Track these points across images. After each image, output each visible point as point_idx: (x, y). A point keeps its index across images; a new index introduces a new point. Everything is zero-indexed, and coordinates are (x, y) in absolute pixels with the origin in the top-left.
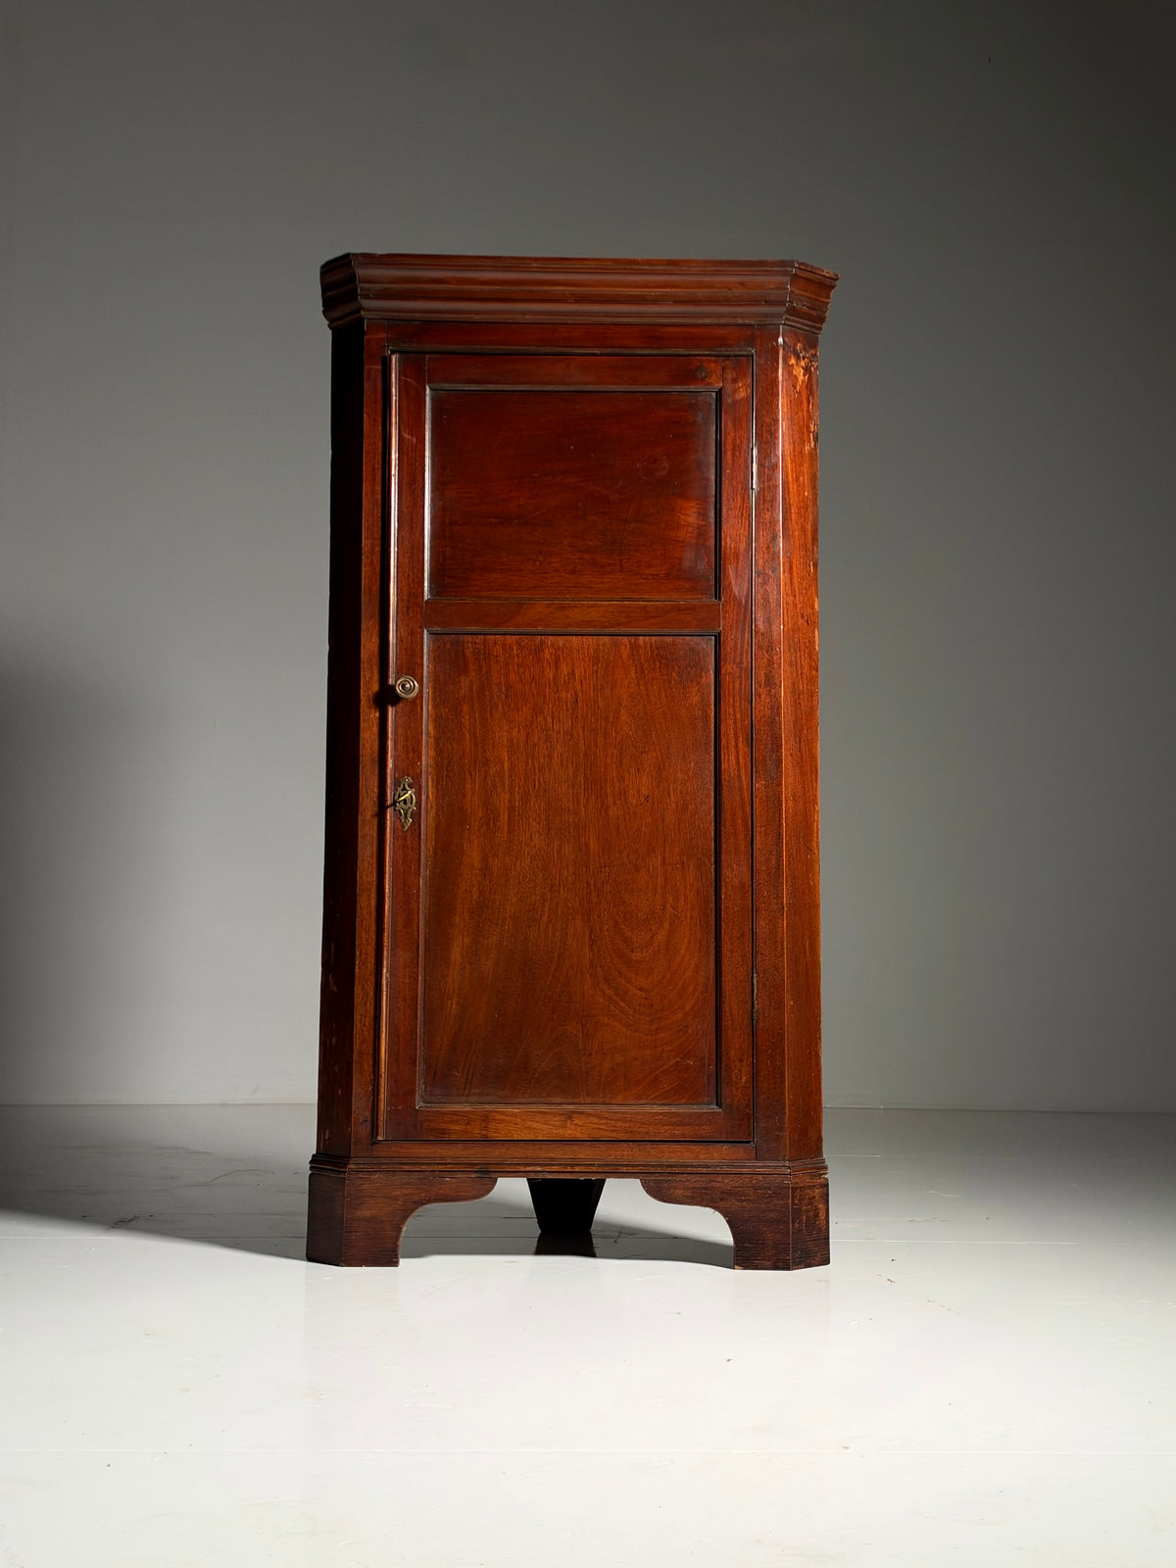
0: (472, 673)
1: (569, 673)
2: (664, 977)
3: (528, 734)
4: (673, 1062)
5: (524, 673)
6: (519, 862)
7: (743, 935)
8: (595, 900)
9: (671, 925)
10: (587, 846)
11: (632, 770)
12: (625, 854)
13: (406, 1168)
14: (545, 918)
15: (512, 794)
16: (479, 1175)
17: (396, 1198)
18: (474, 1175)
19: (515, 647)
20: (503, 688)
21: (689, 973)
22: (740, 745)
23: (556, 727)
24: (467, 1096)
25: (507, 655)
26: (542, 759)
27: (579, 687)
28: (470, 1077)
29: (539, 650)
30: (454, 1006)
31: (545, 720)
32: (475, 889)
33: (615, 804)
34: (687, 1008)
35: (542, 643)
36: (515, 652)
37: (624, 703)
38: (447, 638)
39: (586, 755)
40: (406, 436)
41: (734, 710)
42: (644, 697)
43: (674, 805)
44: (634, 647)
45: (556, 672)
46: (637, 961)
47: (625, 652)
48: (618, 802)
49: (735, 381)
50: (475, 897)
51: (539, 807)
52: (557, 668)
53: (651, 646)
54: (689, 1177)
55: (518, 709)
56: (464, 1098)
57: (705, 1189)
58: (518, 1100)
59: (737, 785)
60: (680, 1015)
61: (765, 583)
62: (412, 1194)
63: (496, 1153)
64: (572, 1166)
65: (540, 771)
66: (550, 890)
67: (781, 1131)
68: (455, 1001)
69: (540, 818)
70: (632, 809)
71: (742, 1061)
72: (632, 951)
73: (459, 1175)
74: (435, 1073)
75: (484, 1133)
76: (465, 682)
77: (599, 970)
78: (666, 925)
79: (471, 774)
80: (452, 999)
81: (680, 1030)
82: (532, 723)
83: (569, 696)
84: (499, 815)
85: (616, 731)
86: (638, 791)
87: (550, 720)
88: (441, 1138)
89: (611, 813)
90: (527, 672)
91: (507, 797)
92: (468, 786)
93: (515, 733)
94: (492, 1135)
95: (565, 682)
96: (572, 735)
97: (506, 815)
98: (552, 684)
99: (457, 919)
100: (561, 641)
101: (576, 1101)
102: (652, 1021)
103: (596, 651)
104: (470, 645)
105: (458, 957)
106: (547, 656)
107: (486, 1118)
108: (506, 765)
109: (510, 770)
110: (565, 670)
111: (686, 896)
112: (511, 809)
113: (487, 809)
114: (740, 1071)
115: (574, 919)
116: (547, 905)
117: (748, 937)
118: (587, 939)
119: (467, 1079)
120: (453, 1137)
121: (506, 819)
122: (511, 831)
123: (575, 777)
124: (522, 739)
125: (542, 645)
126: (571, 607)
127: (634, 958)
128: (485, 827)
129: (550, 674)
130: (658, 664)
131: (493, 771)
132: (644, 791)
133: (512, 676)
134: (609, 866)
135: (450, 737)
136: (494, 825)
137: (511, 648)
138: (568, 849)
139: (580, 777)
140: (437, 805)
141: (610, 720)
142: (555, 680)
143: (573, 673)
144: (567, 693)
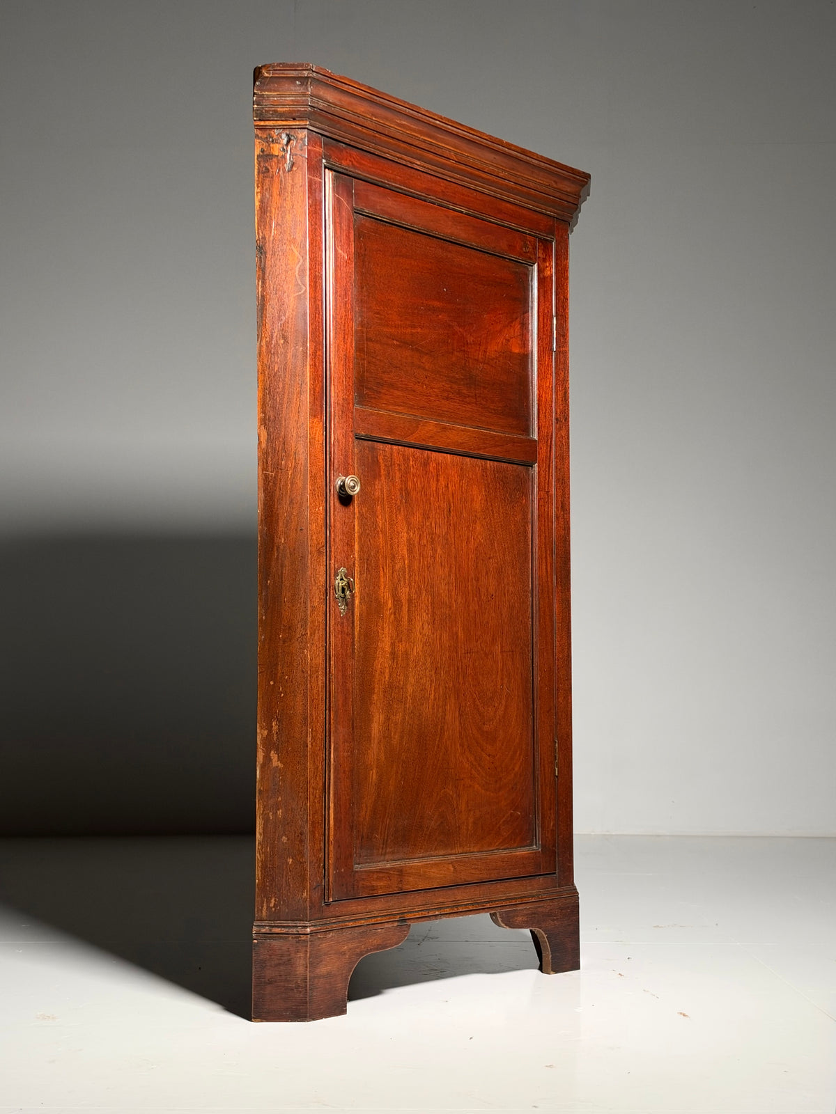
0: (383, 478)
1: (445, 486)
2: (503, 744)
3: (420, 537)
4: (509, 813)
5: (417, 482)
6: (415, 647)
8: (461, 681)
9: (506, 702)
10: (457, 637)
11: (484, 573)
12: (479, 642)
13: (350, 924)
14: (432, 697)
15: (410, 589)
16: (398, 923)
17: (344, 954)
19: (411, 458)
20: (404, 494)
21: (517, 740)
23: (437, 532)
24: (385, 854)
25: (407, 466)
27: (451, 499)
28: (386, 838)
29: (426, 463)
30: (374, 777)
31: (431, 524)
32: (387, 671)
33: (473, 600)
34: (516, 769)
35: (429, 457)
36: (411, 463)
37: (479, 516)
38: (366, 443)
39: (455, 557)
40: (340, 251)
42: (490, 512)
43: (508, 603)
44: (484, 470)
45: (437, 484)
46: (486, 732)
47: (479, 472)
48: (475, 599)
50: (387, 678)
51: (428, 600)
52: (438, 481)
53: (494, 470)
54: (524, 907)
55: (414, 513)
56: (382, 858)
57: (535, 914)
58: (417, 855)
59: (546, 589)
60: (512, 775)
62: (358, 947)
63: (408, 903)
64: (457, 907)
65: (428, 569)
66: (435, 673)
68: (374, 771)
69: (428, 610)
70: (483, 605)
71: (550, 809)
72: (484, 724)
73: (386, 926)
74: (362, 837)
75: (400, 885)
76: (378, 485)
77: (465, 740)
78: (503, 702)
79: (383, 568)
81: (513, 787)
82: (422, 527)
84: (402, 605)
85: (474, 539)
86: (487, 590)
87: (433, 525)
88: (371, 894)
89: (471, 608)
90: (419, 482)
91: (407, 589)
92: (382, 580)
93: (412, 534)
94: (405, 887)
95: (443, 493)
96: (447, 540)
97: (407, 605)
98: (435, 494)
99: (375, 697)
100: (441, 457)
101: (453, 852)
102: (496, 781)
103: (462, 469)
104: (382, 452)
105: (376, 731)
106: (431, 469)
107: (401, 872)
108: (406, 562)
109: (409, 567)
110: (443, 482)
111: (515, 678)
112: (410, 601)
113: (394, 600)
115: (450, 697)
116: (433, 685)
118: (457, 714)
119: (384, 839)
120: (380, 892)
121: (407, 610)
122: (410, 621)
123: (450, 575)
124: (417, 540)
125: (428, 459)
126: (450, 429)
127: (485, 730)
128: (392, 616)
129: (433, 484)
130: (498, 485)
131: (398, 567)
132: (491, 591)
133: (410, 484)
134: (470, 653)
135: (368, 534)
136: (399, 615)
137: (409, 459)
138: (445, 637)
139: (453, 577)
140: (360, 595)
141: (470, 529)
142: (436, 490)
143: (448, 486)
144: (444, 503)
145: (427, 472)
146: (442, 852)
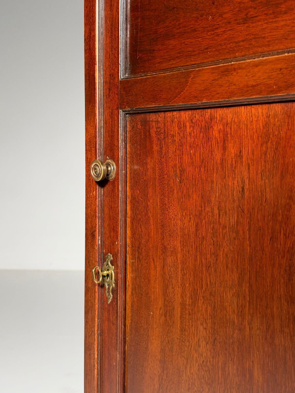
0: (156, 154)
1: (236, 155)
3: (197, 225)
5: (195, 154)
19: (188, 124)
20: (178, 172)
25: (182, 135)
26: (209, 256)
27: (246, 174)
31: (212, 209)
35: (212, 118)
36: (188, 130)
45: (223, 154)
51: (206, 311)
52: (225, 148)
55: (189, 196)
76: (149, 163)
79: (153, 260)
83: (236, 182)
84: (174, 309)
85: (285, 235)
90: (197, 154)
95: (232, 165)
96: (237, 233)
98: (220, 166)
103: (266, 125)
104: (154, 124)
106: (215, 133)
110: (232, 150)
113: (165, 299)
121: (179, 315)
124: (193, 229)
125: (211, 120)
126: (235, 70)
129: (218, 156)
131: (170, 260)
133: (186, 158)
135: (140, 219)
136: (170, 319)
137: (185, 126)
140: (132, 285)
141: (280, 218)
142: (222, 164)
143: (240, 155)
144: (234, 179)
145: (208, 139)
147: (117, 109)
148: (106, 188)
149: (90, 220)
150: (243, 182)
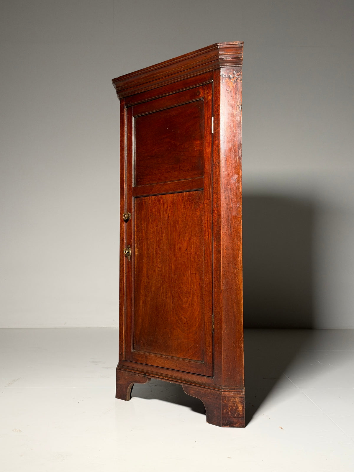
0: (144, 210)
2: (191, 314)
3: (157, 229)
4: (193, 345)
5: (156, 208)
6: (155, 272)
7: (210, 300)
8: (173, 286)
9: (192, 295)
10: (171, 267)
11: (182, 241)
12: (181, 270)
14: (161, 292)
16: (144, 376)
17: (126, 379)
18: (143, 375)
20: (151, 214)
21: (197, 313)
22: (209, 230)
23: (164, 227)
25: (152, 203)
26: (160, 237)
27: (169, 212)
28: (144, 343)
29: (159, 200)
30: (141, 319)
31: (161, 224)
32: (145, 281)
33: (178, 252)
34: (197, 326)
35: (160, 198)
37: (180, 217)
38: (138, 199)
39: (171, 235)
41: (207, 217)
42: (185, 214)
43: (193, 252)
44: (183, 196)
47: (180, 198)
49: (207, 93)
50: (145, 284)
51: (160, 254)
52: (164, 206)
53: (187, 195)
54: (195, 387)
55: (155, 221)
56: (143, 350)
57: (199, 391)
58: (154, 352)
59: (208, 245)
60: (195, 328)
61: (216, 168)
62: (130, 379)
63: (149, 369)
65: (160, 242)
66: (162, 282)
67: (221, 375)
68: (141, 317)
69: (160, 257)
70: (182, 254)
71: (209, 347)
72: (183, 304)
73: (139, 375)
74: (136, 341)
75: (146, 362)
76: (142, 213)
77: (174, 310)
78: (191, 296)
79: (144, 243)
80: (140, 317)
81: (195, 334)
82: (158, 226)
84: (150, 257)
85: (178, 227)
86: (184, 248)
87: (162, 224)
88: (136, 362)
89: (177, 255)
91: (152, 250)
92: (144, 247)
93: (154, 229)
94: (148, 363)
95: (166, 211)
96: (167, 229)
97: (152, 256)
98: (163, 212)
99: (141, 290)
100: (164, 196)
101: (169, 355)
103: (173, 199)
104: (144, 200)
105: (142, 303)
106: (161, 202)
107: (146, 357)
109: (153, 241)
110: (166, 206)
111: (196, 285)
112: (153, 254)
113: (148, 255)
114: (209, 351)
115: (168, 292)
116: (162, 287)
117: (211, 301)
118: (171, 299)
120: (139, 362)
121: (152, 258)
122: (153, 262)
123: (168, 243)
124: (156, 231)
126: (165, 185)
127: (183, 307)
128: (147, 261)
129: (162, 208)
130: (189, 202)
131: (149, 242)
132: (185, 247)
133: (154, 210)
134: (177, 274)
135: (139, 231)
136: (149, 260)
137: (153, 200)
138: (167, 268)
139: (169, 243)
140: (137, 253)
141: (177, 223)
142: (163, 210)
143: (167, 208)
144: (166, 214)
145: (159, 204)
146: (164, 354)
147: (132, 196)
148: (128, 223)
149: (121, 235)
150: (168, 215)
